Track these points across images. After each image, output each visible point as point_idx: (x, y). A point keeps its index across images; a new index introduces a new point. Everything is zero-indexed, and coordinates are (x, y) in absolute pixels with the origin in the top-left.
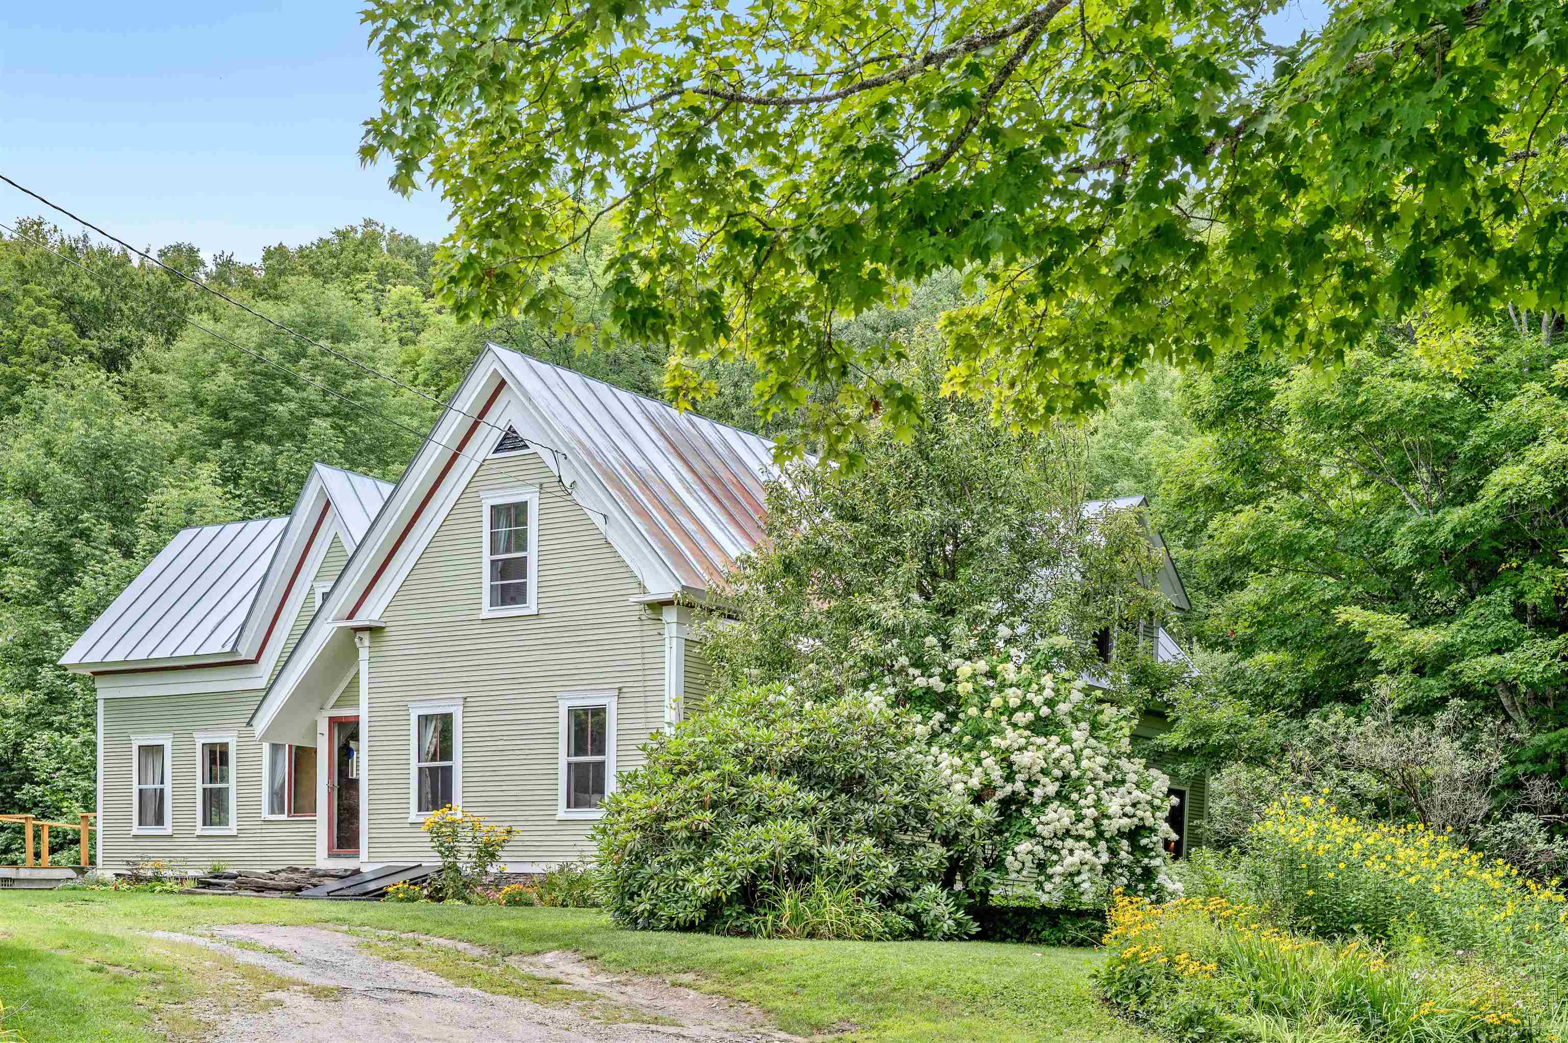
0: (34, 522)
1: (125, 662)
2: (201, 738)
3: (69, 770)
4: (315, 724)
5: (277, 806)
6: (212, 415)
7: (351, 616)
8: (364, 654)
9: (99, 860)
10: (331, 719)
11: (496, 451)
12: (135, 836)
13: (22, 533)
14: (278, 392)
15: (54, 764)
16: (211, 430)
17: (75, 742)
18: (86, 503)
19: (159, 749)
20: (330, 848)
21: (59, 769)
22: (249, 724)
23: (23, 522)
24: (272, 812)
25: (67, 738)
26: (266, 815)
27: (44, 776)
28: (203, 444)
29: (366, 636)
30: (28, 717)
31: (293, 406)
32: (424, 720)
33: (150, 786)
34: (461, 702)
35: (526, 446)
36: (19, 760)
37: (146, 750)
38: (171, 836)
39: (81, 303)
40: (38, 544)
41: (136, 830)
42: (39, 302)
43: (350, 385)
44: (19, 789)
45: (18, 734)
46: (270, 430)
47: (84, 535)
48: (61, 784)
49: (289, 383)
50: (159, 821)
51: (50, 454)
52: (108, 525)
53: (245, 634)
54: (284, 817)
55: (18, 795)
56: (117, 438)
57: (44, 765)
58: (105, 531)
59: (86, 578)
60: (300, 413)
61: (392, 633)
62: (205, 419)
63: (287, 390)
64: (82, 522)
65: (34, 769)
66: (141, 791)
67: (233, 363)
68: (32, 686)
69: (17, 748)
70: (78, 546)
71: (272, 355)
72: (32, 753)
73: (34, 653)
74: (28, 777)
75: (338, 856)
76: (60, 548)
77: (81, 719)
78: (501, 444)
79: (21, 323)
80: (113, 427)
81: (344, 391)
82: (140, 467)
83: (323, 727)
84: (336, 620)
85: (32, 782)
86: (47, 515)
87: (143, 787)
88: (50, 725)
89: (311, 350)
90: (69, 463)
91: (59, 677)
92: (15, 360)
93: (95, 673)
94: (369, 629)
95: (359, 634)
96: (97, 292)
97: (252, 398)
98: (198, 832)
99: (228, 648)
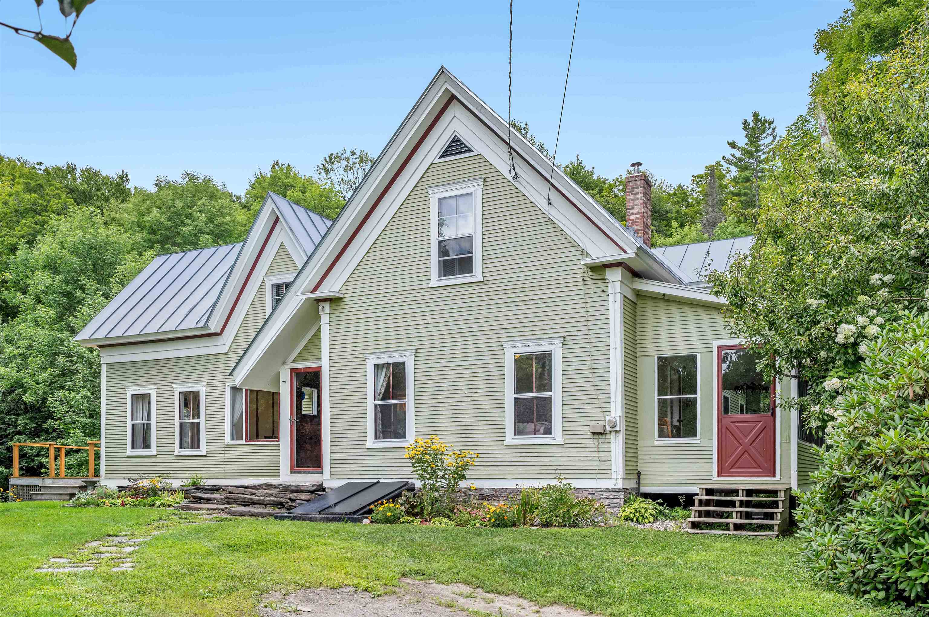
0: (54, 281)
1: (123, 337)
2: (178, 388)
3: (74, 412)
4: (278, 375)
5: (236, 434)
6: (148, 233)
7: (315, 290)
8: (325, 319)
9: (102, 472)
10: (292, 370)
11: (442, 156)
12: (128, 457)
13: (47, 287)
14: (183, 222)
15: (65, 409)
16: (149, 240)
17: (78, 397)
18: (82, 272)
19: (147, 396)
20: (292, 468)
21: (68, 412)
22: (231, 374)
23: (48, 281)
24: (233, 439)
25: (73, 394)
26: (228, 440)
27: (59, 416)
28: (144, 246)
29: (327, 306)
30: (50, 384)
31: (191, 228)
32: (378, 367)
33: (140, 422)
34: (413, 352)
35: (470, 151)
36: (45, 407)
37: (136, 398)
38: (155, 456)
39: (78, 191)
40: (56, 293)
41: (129, 452)
42: (57, 189)
43: (218, 220)
44: (45, 422)
45: (45, 393)
46: (179, 240)
47: (82, 289)
48: (70, 420)
49: (187, 217)
50: (147, 446)
51: (63, 247)
52: (94, 283)
53: (215, 312)
54: (243, 442)
55: (44, 426)
56: (100, 238)
57: (59, 409)
58: (94, 285)
59: (84, 308)
60: (195, 232)
61: (348, 301)
62: (145, 234)
63: (188, 221)
64: (80, 281)
65: (54, 412)
66: (133, 425)
67: (159, 207)
68: (52, 365)
69: (44, 400)
70: (78, 293)
71: (179, 204)
72: (52, 403)
73: (54, 349)
74: (50, 416)
75: (299, 473)
76: (68, 295)
77: (82, 384)
78: (446, 151)
79: (47, 198)
80: (98, 234)
81: (215, 223)
82: (112, 253)
83: (285, 376)
84: (303, 293)
85: (52, 419)
86: (61, 277)
87: (134, 422)
88: (63, 388)
89: (199, 202)
90: (74, 252)
91: (67, 361)
92: (44, 214)
93: (100, 346)
94: (330, 300)
95: (320, 304)
96: (86, 186)
97: (169, 224)
98: (176, 453)
99: (201, 324)
